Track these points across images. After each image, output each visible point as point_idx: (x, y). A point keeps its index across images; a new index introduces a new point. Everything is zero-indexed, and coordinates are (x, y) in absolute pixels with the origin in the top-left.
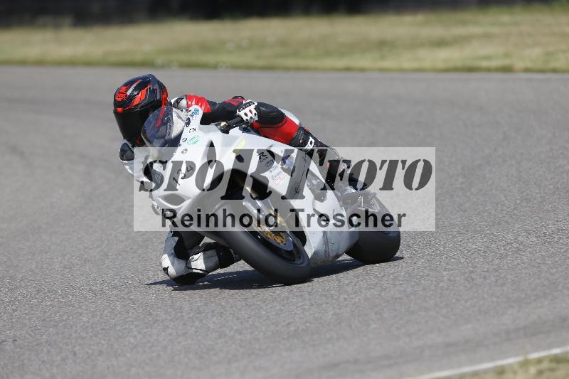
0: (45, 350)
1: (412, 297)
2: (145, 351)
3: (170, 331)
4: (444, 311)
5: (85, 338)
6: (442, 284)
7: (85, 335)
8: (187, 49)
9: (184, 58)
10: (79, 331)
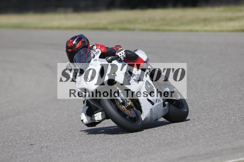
0: (60, 151)
1: (218, 128)
2: (103, 152)
3: (113, 143)
4: (232, 134)
5: (77, 146)
6: (230, 123)
7: (77, 145)
8: (122, 22)
9: (120, 26)
10: (75, 143)
